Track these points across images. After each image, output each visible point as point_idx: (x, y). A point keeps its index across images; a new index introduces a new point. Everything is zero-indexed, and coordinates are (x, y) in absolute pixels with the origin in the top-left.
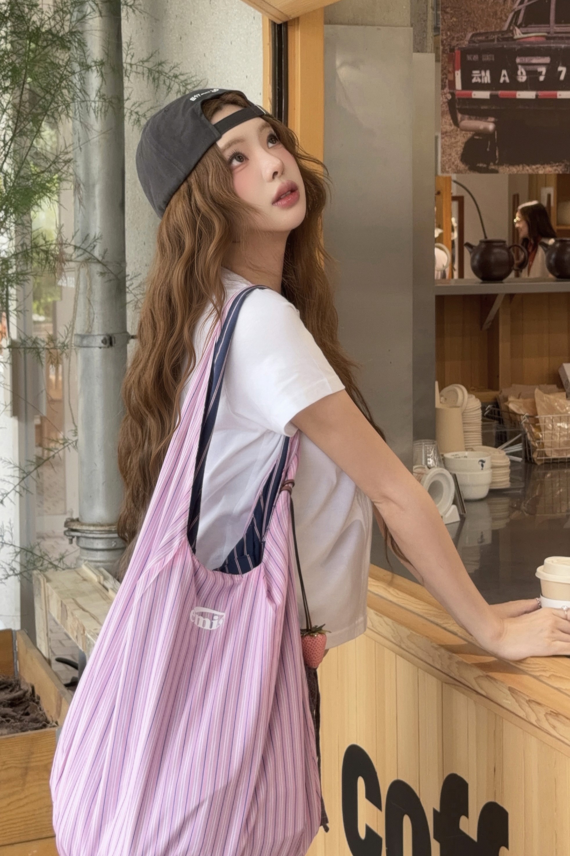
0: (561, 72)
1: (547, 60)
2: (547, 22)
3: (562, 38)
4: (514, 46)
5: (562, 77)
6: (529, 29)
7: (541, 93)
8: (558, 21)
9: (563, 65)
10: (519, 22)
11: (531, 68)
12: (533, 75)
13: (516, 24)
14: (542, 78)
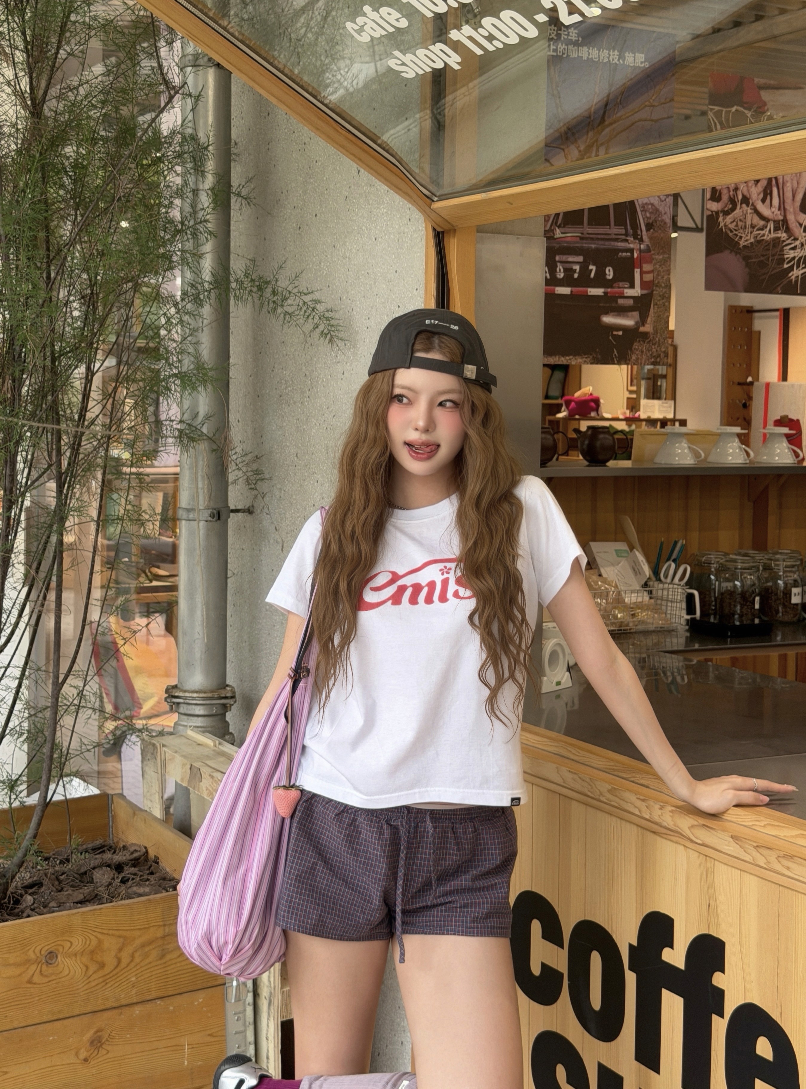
0: (591, 270)
1: (580, 259)
2: (582, 224)
3: (592, 239)
4: (555, 245)
5: (592, 275)
6: (566, 230)
7: (575, 289)
8: (590, 224)
9: (593, 265)
10: (559, 222)
11: (567, 266)
12: (569, 272)
13: (556, 223)
14: (576, 276)
